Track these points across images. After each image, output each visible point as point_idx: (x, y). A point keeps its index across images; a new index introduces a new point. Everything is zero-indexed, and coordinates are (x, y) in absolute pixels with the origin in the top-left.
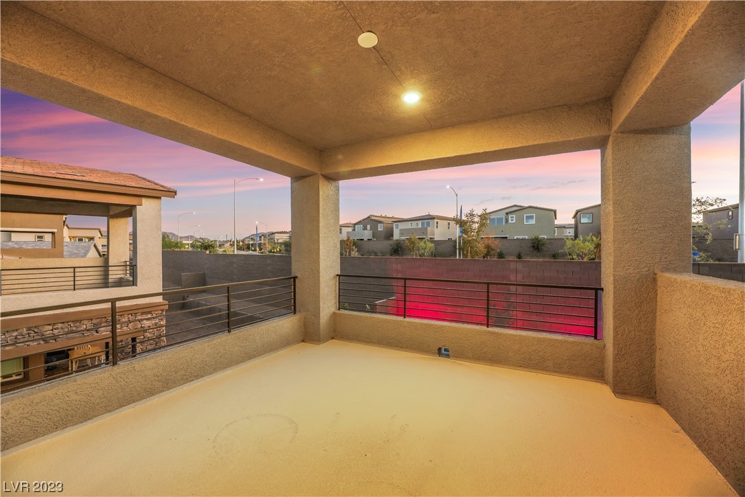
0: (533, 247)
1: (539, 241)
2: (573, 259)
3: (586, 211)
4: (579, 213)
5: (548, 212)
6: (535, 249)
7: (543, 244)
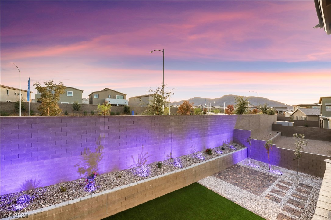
0: (74, 108)
1: (78, 105)
2: (100, 115)
3: (96, 93)
4: (93, 94)
5: (80, 91)
6: (75, 109)
7: (79, 107)
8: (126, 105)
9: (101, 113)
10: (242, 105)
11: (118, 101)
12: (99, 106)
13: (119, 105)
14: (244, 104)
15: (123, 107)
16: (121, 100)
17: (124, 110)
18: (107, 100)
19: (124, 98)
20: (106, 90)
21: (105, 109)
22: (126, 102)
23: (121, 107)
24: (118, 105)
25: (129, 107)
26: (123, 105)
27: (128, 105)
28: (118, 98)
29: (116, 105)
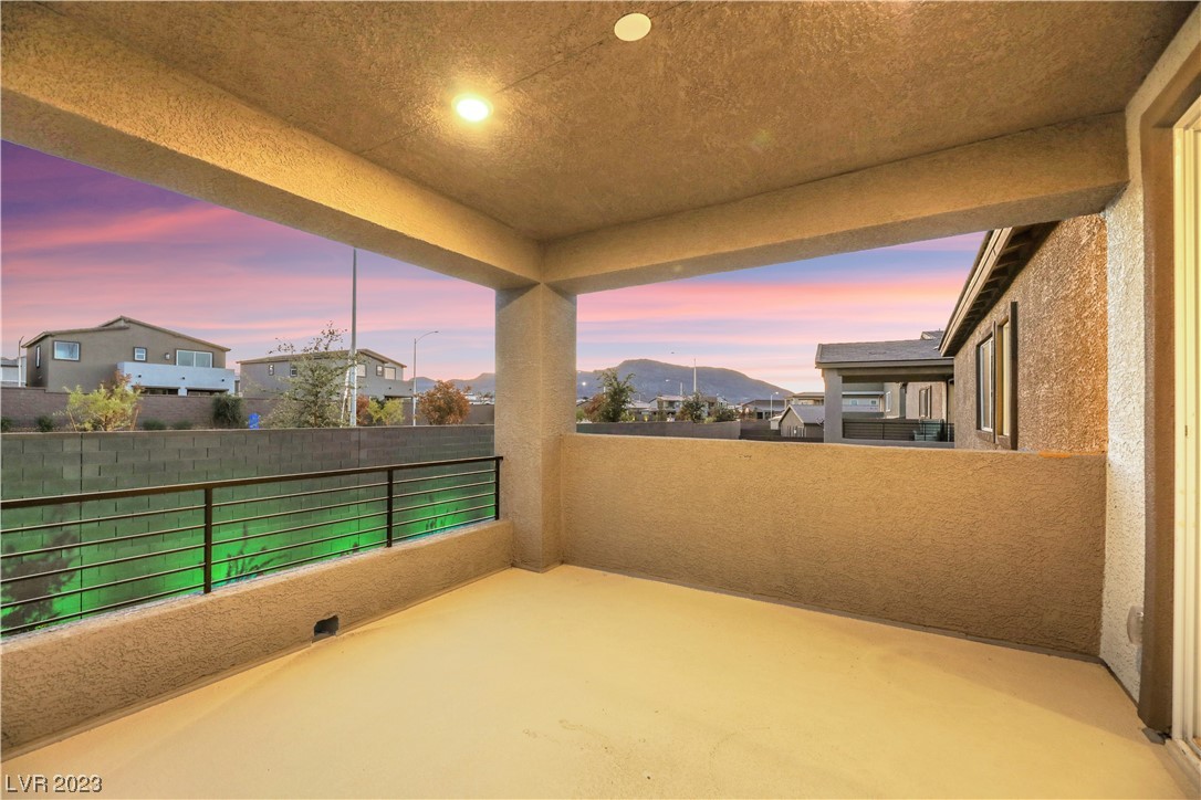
3: (65, 338)
4: (51, 338)
8: (221, 391)
9: (88, 426)
10: (615, 393)
11: (185, 376)
12: (76, 397)
13: (189, 390)
14: (622, 391)
15: (208, 400)
16: (203, 369)
17: (213, 410)
18: (128, 368)
19: (218, 363)
20: (122, 324)
21: (107, 407)
22: (227, 379)
23: (196, 399)
24: (183, 392)
25: (237, 401)
26: (211, 392)
27: (231, 392)
28: (187, 363)
29: (174, 391)
